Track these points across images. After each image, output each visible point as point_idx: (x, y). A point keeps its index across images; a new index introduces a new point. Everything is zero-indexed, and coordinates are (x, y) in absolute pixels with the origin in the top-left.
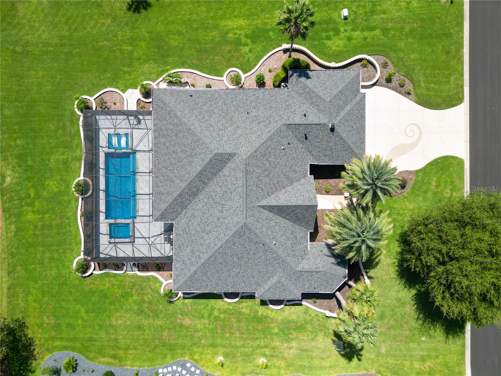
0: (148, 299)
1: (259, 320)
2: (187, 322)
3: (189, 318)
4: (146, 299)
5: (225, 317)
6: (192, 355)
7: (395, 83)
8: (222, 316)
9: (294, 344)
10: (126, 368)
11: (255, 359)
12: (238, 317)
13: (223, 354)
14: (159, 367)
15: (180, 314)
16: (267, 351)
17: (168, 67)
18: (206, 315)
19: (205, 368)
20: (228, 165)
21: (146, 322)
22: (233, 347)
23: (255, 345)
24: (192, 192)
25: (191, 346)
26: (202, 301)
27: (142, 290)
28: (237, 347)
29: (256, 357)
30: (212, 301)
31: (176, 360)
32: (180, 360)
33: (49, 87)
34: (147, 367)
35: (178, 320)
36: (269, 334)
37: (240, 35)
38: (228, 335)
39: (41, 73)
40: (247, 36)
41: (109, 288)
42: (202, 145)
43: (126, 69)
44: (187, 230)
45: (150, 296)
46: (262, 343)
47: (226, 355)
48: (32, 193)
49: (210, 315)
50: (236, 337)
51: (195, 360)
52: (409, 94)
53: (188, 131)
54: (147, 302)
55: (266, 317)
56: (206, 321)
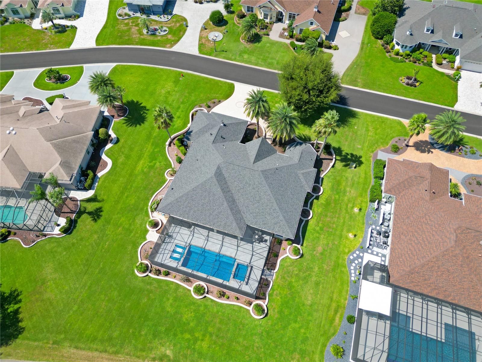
0: (297, 271)
1: (328, 204)
2: (320, 249)
3: (317, 247)
4: (296, 272)
5: (321, 224)
6: (345, 253)
7: (211, 105)
8: (320, 225)
9: (348, 189)
10: (346, 304)
11: (354, 214)
12: (323, 215)
13: (347, 233)
14: (349, 279)
15: (313, 252)
16: (350, 205)
17: (145, 208)
18: (317, 235)
19: (356, 247)
20: (224, 172)
21: (314, 279)
22: (344, 225)
23: (345, 211)
24: (232, 201)
25: (338, 252)
26: (307, 234)
27: (289, 273)
28: (344, 222)
29: (352, 213)
30: (309, 228)
31: (347, 265)
32: (347, 262)
33: (116, 293)
34: (348, 287)
35: (317, 255)
36: (339, 201)
37: (148, 165)
38: (334, 226)
39: (102, 296)
40: (150, 162)
41: (281, 298)
42: (206, 183)
43: (132, 234)
44: (255, 214)
45: (295, 269)
46: (344, 207)
47: (349, 231)
48: (187, 336)
49: (318, 232)
50: (337, 221)
51: (349, 252)
52: (220, 101)
53: (194, 191)
54: (299, 272)
55: (327, 200)
56: (322, 236)
